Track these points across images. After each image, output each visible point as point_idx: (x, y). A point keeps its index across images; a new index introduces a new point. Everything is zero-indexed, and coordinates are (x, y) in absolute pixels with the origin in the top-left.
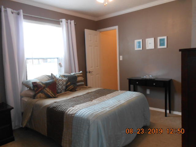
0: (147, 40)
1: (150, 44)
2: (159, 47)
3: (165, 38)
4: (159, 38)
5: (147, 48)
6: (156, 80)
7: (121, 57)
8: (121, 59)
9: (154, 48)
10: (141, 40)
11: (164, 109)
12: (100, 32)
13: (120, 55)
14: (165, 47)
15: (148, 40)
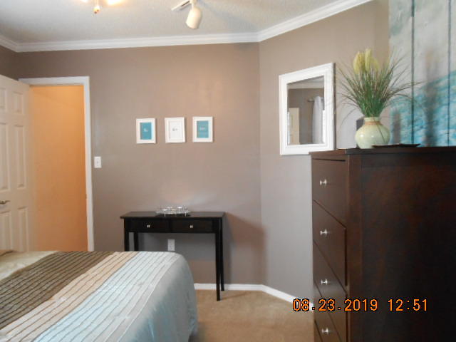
0: (167, 120)
1: (175, 130)
2: (196, 139)
3: (210, 119)
4: (196, 120)
5: (168, 140)
6: (192, 216)
7: (98, 159)
8: (98, 165)
9: (184, 141)
10: (152, 121)
11: (214, 283)
12: (31, 86)
13: (93, 154)
14: (210, 139)
15: (169, 122)
